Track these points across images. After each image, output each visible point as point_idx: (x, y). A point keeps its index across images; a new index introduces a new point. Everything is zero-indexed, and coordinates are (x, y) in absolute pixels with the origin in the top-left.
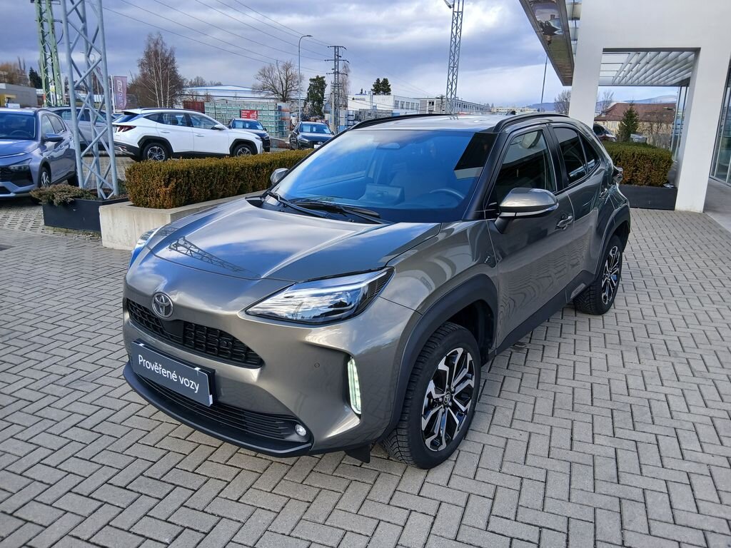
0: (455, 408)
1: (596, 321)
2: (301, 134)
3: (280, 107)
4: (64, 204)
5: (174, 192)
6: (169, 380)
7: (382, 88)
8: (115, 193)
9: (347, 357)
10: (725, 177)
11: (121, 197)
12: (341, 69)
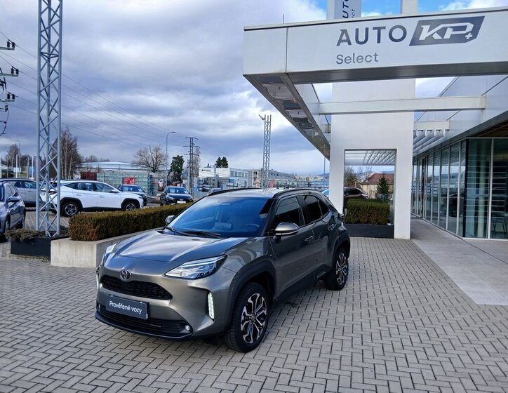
0: (257, 323)
1: (336, 293)
2: (168, 194)
3: (151, 176)
4: (27, 240)
5: (98, 231)
6: (126, 310)
7: (222, 163)
8: (58, 233)
9: (208, 292)
10: (430, 219)
11: (62, 236)
12: (194, 151)
